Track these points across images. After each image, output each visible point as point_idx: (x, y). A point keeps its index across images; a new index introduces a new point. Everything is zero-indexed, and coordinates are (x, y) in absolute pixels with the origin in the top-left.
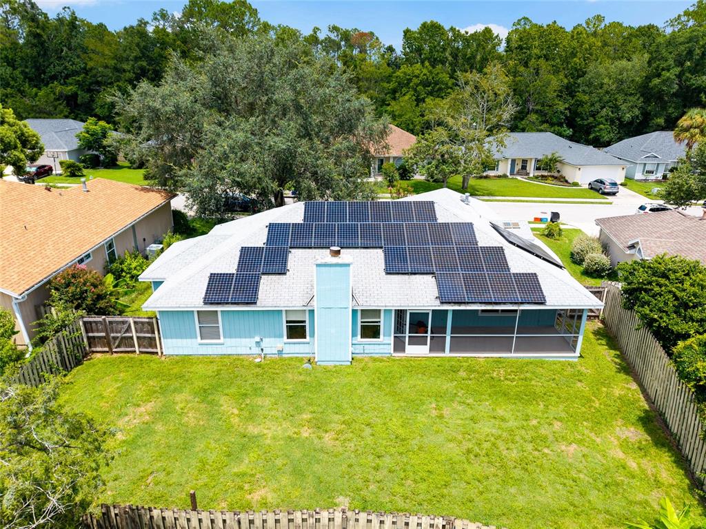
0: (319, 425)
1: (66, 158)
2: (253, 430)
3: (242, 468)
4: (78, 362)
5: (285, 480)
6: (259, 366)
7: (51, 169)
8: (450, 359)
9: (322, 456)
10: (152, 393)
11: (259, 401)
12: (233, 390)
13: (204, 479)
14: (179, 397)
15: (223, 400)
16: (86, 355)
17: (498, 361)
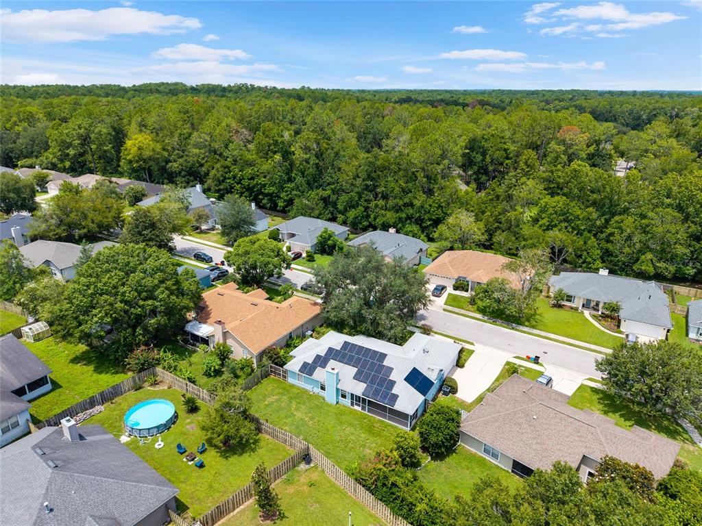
0: (312, 418)
1: (309, 249)
2: (295, 413)
3: (287, 421)
4: (266, 377)
5: (293, 427)
6: (311, 395)
7: (301, 255)
8: (367, 415)
9: (305, 426)
10: (279, 393)
11: (302, 406)
12: (298, 401)
13: (277, 420)
14: (284, 397)
15: (294, 402)
16: (269, 375)
17: (381, 421)
